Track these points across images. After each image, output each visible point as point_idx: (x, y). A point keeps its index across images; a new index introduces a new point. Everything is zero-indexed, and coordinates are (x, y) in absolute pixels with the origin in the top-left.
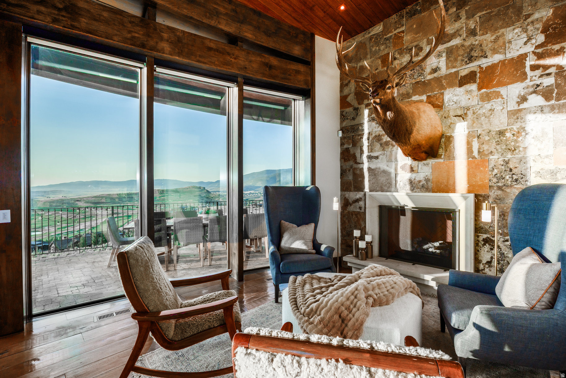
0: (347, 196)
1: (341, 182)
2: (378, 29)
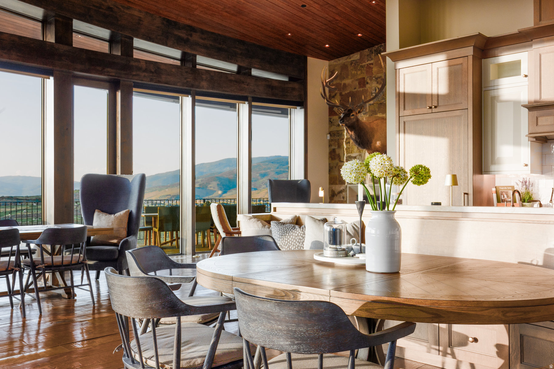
0: (333, 188)
1: (329, 177)
2: (356, 56)
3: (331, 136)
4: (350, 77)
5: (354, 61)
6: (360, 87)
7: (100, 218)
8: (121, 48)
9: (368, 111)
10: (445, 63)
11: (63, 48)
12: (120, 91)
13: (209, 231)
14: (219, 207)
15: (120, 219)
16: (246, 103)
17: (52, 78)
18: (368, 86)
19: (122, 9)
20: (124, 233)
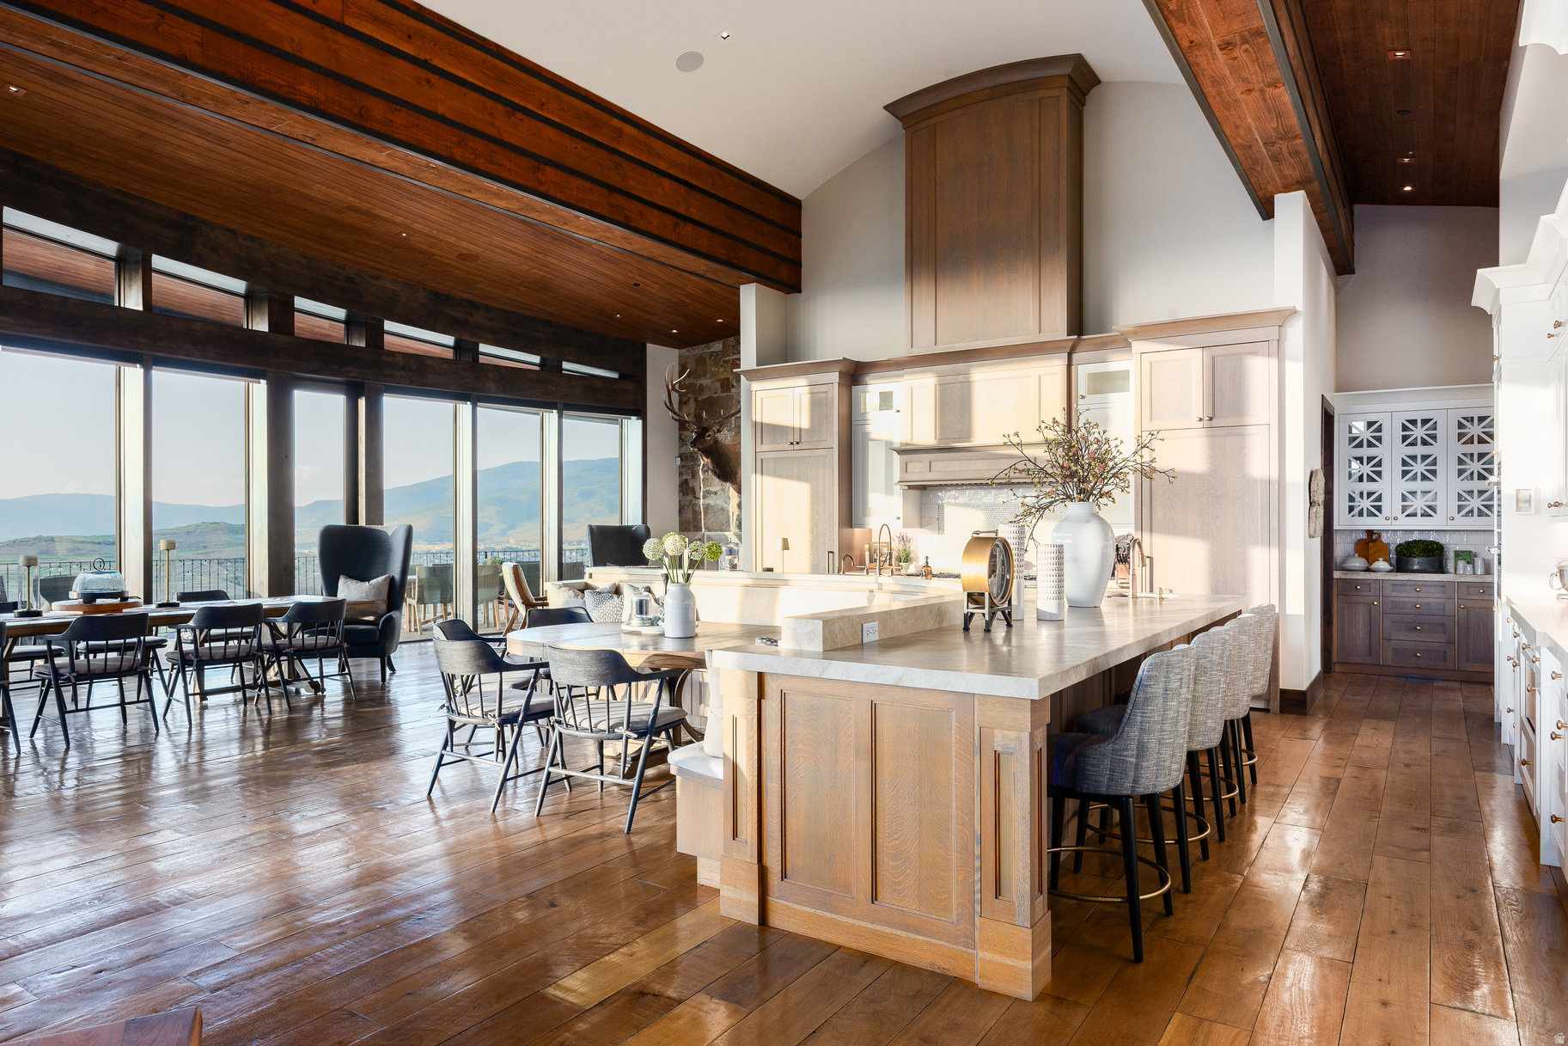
1: (679, 520)
3: (682, 459)
4: (708, 375)
5: (714, 352)
6: (722, 392)
7: (348, 588)
8: (366, 333)
9: (733, 426)
10: (807, 389)
11: (281, 339)
12: (364, 398)
13: (496, 601)
14: (515, 569)
15: (378, 588)
16: (555, 411)
17: (263, 382)
18: (733, 390)
19: (368, 280)
20: (383, 607)
